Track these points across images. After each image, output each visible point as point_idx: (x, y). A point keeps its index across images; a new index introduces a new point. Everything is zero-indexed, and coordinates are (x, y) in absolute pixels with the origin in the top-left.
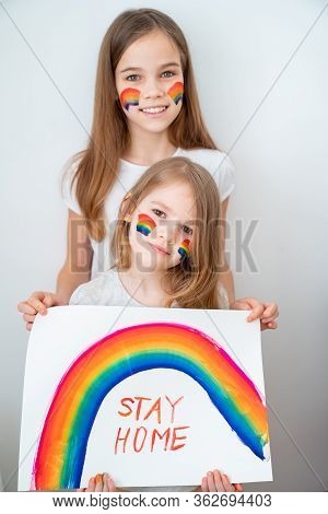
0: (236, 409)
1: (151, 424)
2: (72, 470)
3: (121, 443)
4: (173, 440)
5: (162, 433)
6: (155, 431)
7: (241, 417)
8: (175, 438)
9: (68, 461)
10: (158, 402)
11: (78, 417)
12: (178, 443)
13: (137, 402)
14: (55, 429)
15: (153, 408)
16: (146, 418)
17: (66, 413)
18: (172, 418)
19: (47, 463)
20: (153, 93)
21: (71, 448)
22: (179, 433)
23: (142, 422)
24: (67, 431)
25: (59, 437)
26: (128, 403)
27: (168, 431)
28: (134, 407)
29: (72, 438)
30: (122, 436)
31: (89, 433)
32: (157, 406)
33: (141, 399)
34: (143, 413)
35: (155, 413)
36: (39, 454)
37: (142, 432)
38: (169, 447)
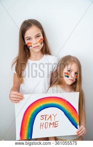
0: (71, 116)
1: (49, 121)
2: (30, 134)
3: (42, 126)
5: (52, 123)
6: (50, 123)
7: (72, 118)
8: (55, 124)
9: (28, 132)
10: (51, 116)
11: (30, 121)
12: (56, 125)
13: (45, 116)
14: (25, 124)
15: (49, 117)
16: (48, 120)
17: (27, 120)
18: (55, 119)
19: (23, 133)
20: (35, 43)
21: (29, 129)
23: (46, 121)
24: (28, 125)
25: (26, 126)
26: (43, 116)
27: (54, 123)
28: (44, 117)
30: (42, 125)
31: (33, 125)
32: (50, 117)
33: (46, 115)
34: (47, 119)
35: (50, 119)
36: (21, 131)
37: (47, 124)
38: (54, 127)
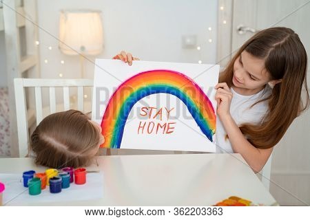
1: (157, 121)
2: (116, 140)
3: (141, 129)
4: (168, 129)
5: (162, 125)
8: (168, 128)
10: (161, 110)
12: (170, 130)
13: (149, 109)
15: (158, 113)
16: (154, 117)
18: (168, 118)
21: (116, 130)
22: (171, 126)
23: (152, 119)
24: (114, 122)
25: (110, 124)
26: (145, 109)
27: (165, 124)
28: (148, 112)
29: (117, 125)
30: (142, 125)
32: (160, 112)
33: (152, 108)
35: (159, 116)
37: (152, 125)
38: (165, 132)
